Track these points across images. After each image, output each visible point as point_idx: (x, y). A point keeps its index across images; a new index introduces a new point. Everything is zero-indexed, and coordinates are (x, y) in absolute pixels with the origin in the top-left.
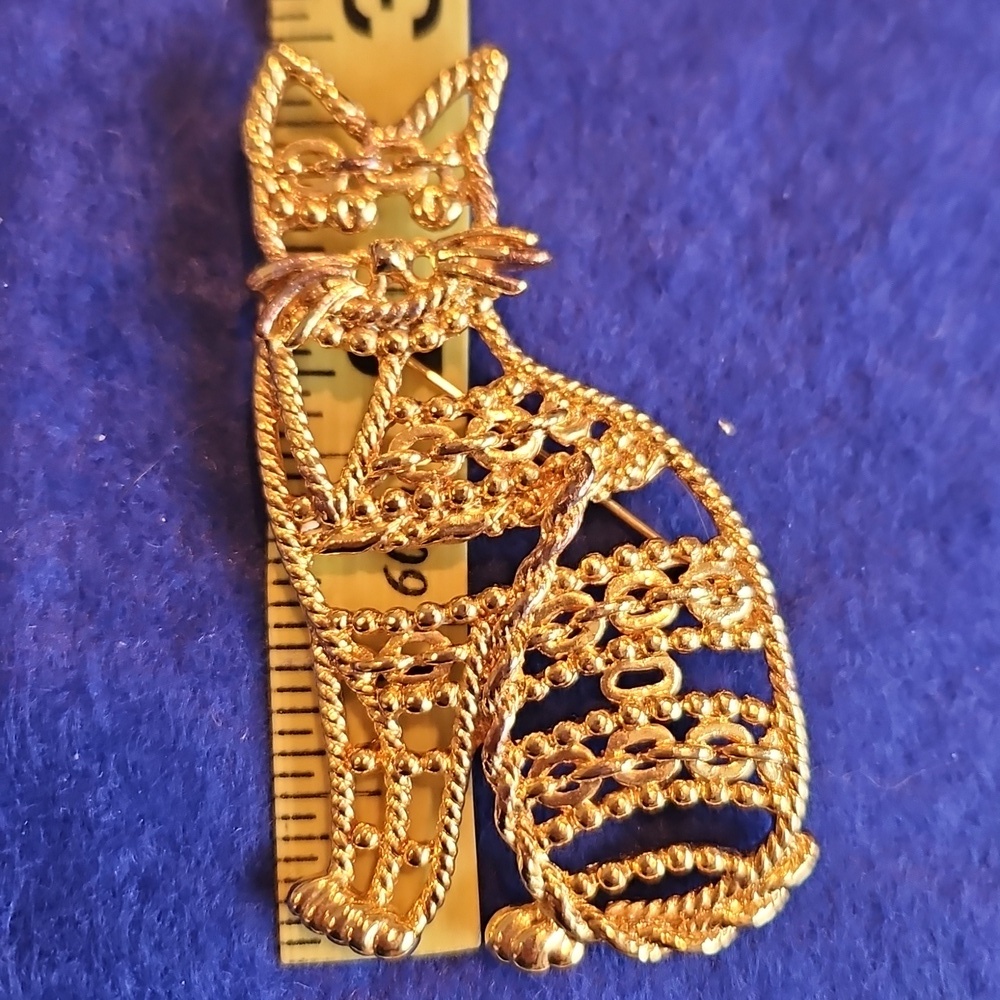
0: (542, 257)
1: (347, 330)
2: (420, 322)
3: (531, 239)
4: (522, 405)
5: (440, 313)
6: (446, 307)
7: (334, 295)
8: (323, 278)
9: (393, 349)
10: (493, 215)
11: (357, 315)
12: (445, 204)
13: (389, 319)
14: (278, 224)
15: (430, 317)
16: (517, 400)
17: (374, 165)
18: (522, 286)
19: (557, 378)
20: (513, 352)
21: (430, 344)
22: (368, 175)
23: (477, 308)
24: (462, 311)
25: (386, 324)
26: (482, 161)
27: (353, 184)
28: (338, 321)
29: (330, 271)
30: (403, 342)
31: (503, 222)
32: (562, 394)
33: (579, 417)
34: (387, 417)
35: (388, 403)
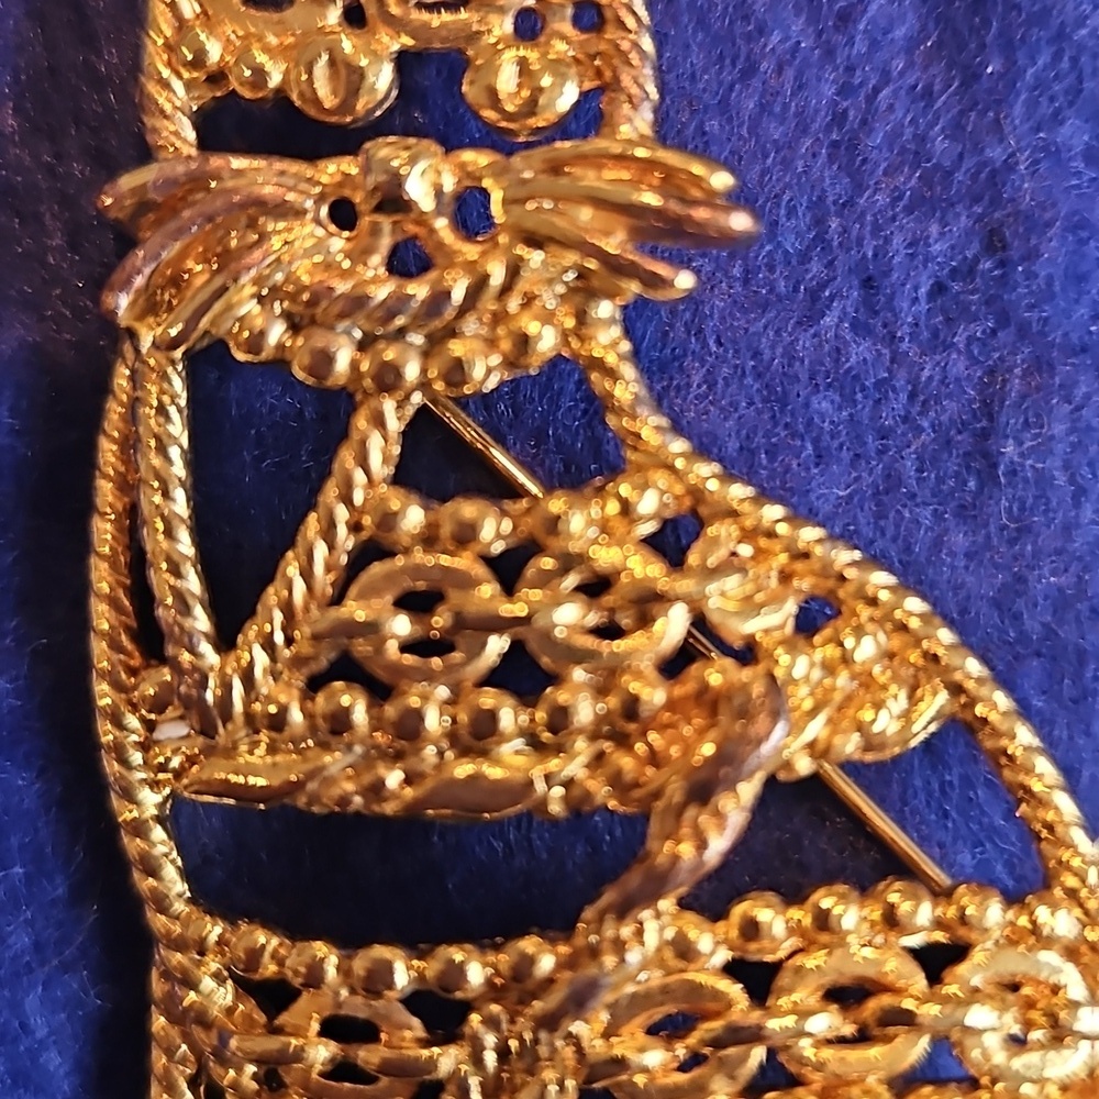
4: (651, 541)
10: (645, 118)
11: (315, 299)
12: (546, 81)
13: (384, 316)
16: (643, 530)
20: (647, 423)
25: (377, 326)
28: (277, 306)
32: (743, 529)
33: (774, 582)
34: (355, 527)
35: (358, 497)
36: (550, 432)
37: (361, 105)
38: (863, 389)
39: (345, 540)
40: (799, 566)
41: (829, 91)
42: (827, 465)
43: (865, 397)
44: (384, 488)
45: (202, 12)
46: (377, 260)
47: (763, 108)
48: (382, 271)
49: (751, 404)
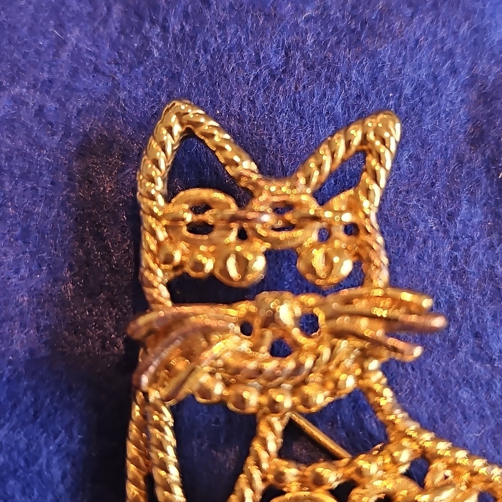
0: (438, 322)
1: (227, 385)
2: (305, 382)
3: (427, 303)
4: (408, 474)
5: (325, 373)
6: (331, 367)
7: (217, 349)
8: (207, 332)
9: (274, 408)
10: (384, 275)
11: (237, 371)
12: (336, 260)
13: (273, 376)
14: (164, 271)
15: (316, 377)
16: (403, 469)
17: (266, 218)
18: (418, 351)
19: (442, 447)
20: (398, 416)
21: (316, 404)
22: (258, 227)
23: (364, 370)
24: (347, 371)
25: (269, 382)
26: (373, 218)
27: (242, 236)
28: (219, 376)
29: (213, 323)
30: (286, 401)
31: (393, 282)
32: (447, 464)
33: (464, 488)
34: (264, 480)
35: (265, 466)
36: (338, 418)
37: (250, 277)
38: (481, 385)
39: (260, 486)
40: (475, 478)
41: (448, 249)
42: (469, 423)
43: (482, 388)
44: (276, 460)
45: (168, 236)
46: (264, 349)
47: (420, 258)
48: (267, 355)
49: (431, 396)
